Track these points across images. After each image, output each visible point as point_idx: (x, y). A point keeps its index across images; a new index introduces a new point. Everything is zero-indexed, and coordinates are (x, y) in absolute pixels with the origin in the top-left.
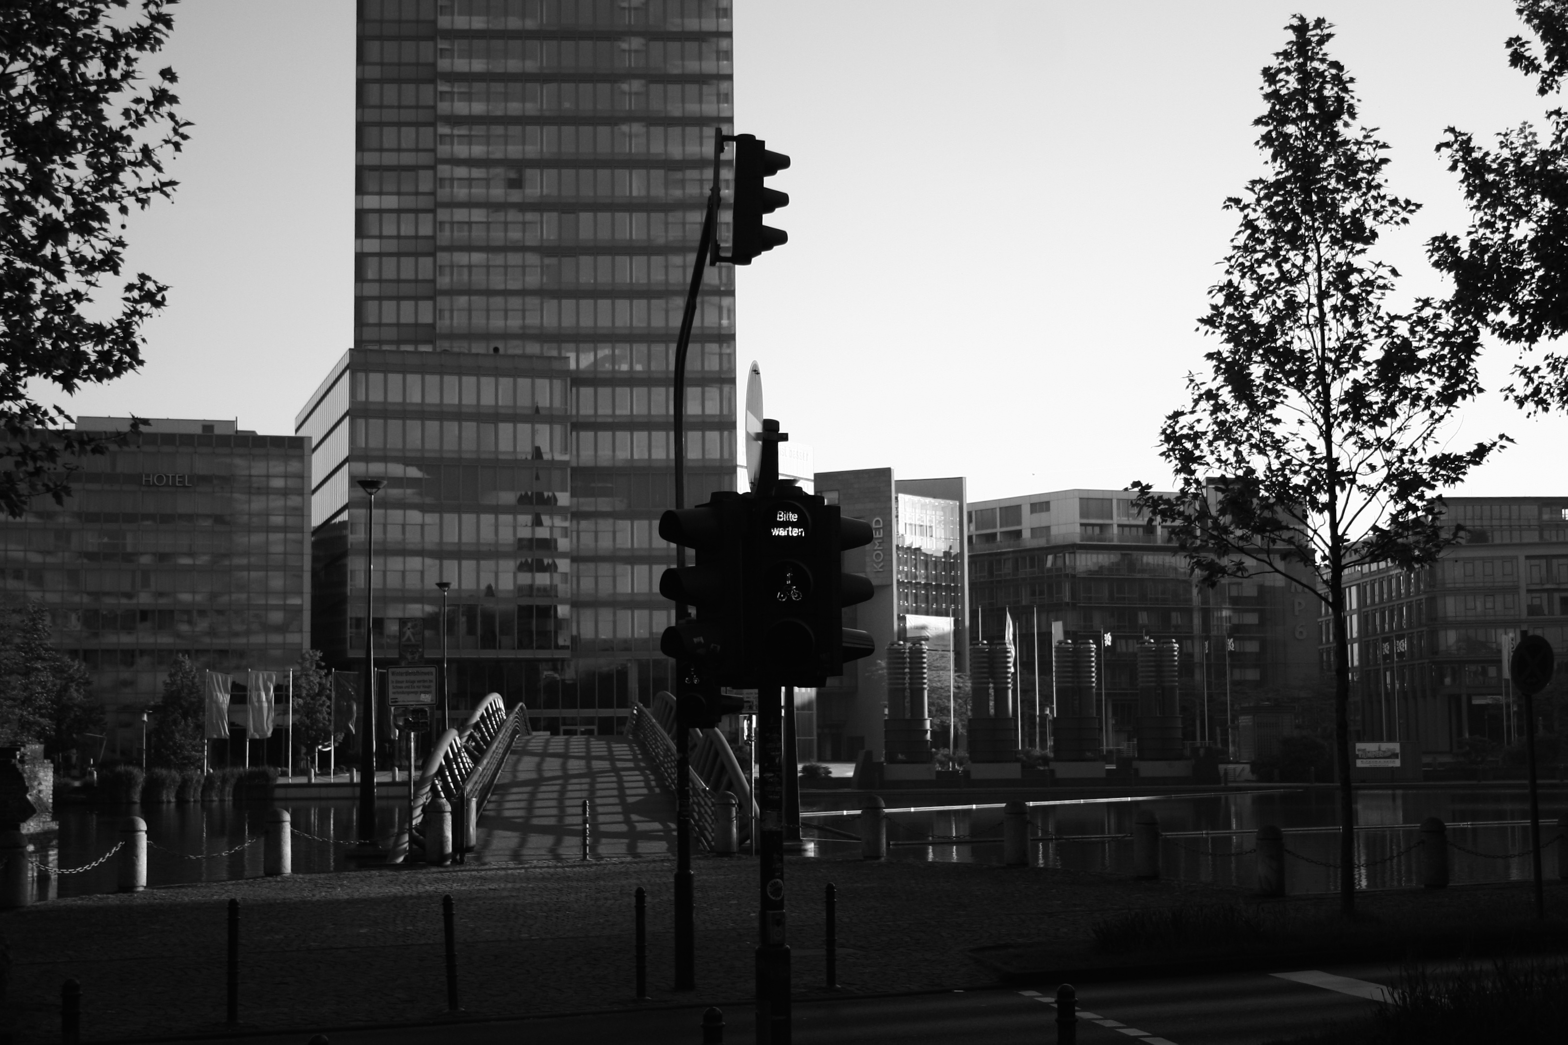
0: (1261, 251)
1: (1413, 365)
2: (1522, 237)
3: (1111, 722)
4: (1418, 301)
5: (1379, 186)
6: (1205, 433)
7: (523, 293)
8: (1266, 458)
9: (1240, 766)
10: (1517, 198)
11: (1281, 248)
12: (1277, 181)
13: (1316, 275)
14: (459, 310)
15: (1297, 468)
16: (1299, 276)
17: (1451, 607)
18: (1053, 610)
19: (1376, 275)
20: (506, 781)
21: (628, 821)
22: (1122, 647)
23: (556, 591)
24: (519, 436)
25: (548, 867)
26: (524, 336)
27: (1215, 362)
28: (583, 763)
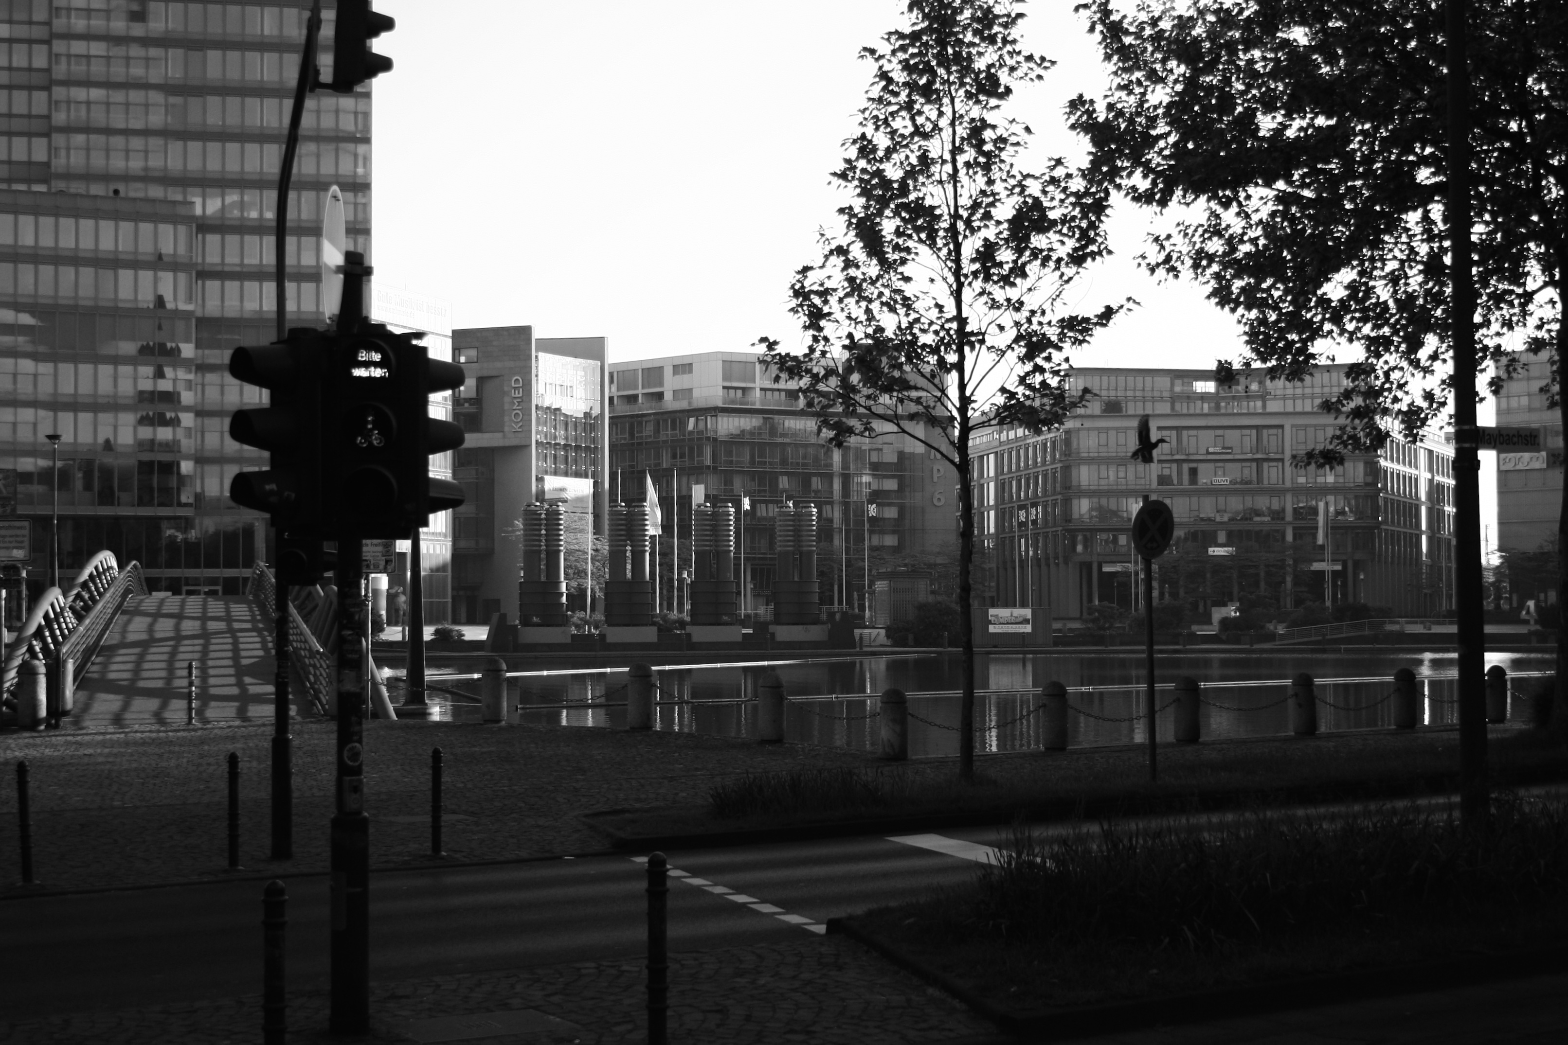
0: (896, 104)
1: (1044, 225)
2: (1157, 103)
3: (750, 586)
4: (1050, 160)
5: (1014, 41)
6: (835, 290)
7: (146, 133)
8: (896, 316)
9: (875, 632)
10: (1154, 62)
11: (915, 102)
12: (913, 32)
13: (950, 130)
14: (76, 149)
15: (926, 327)
16: (933, 130)
17: (1085, 476)
18: (696, 472)
19: (1010, 132)
20: (114, 642)
21: (240, 684)
22: (762, 511)
23: (179, 446)
24: (140, 283)
25: (150, 731)
26: (146, 178)
27: (846, 217)
28: (197, 623)
